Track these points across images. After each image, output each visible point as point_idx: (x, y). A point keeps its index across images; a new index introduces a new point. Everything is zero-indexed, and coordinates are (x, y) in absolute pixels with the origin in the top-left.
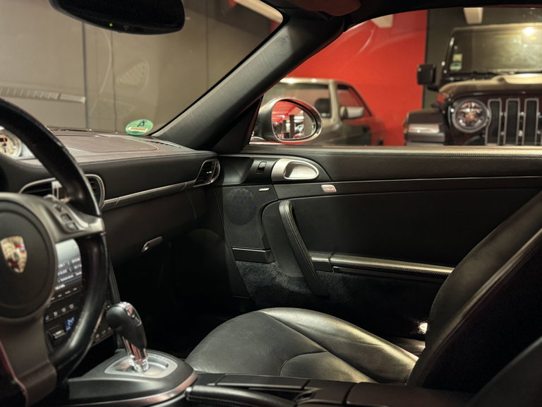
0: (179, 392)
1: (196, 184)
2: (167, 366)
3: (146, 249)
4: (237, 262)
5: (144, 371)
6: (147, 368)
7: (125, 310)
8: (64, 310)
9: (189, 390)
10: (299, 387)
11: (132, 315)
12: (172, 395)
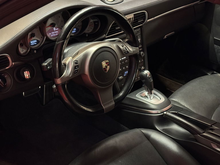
0: (162, 112)
1: (199, 2)
2: (161, 99)
3: (166, 38)
4: (215, 45)
5: (151, 99)
6: (152, 98)
7: (146, 74)
8: (124, 68)
9: (165, 113)
10: (210, 125)
11: (149, 76)
12: (159, 112)
